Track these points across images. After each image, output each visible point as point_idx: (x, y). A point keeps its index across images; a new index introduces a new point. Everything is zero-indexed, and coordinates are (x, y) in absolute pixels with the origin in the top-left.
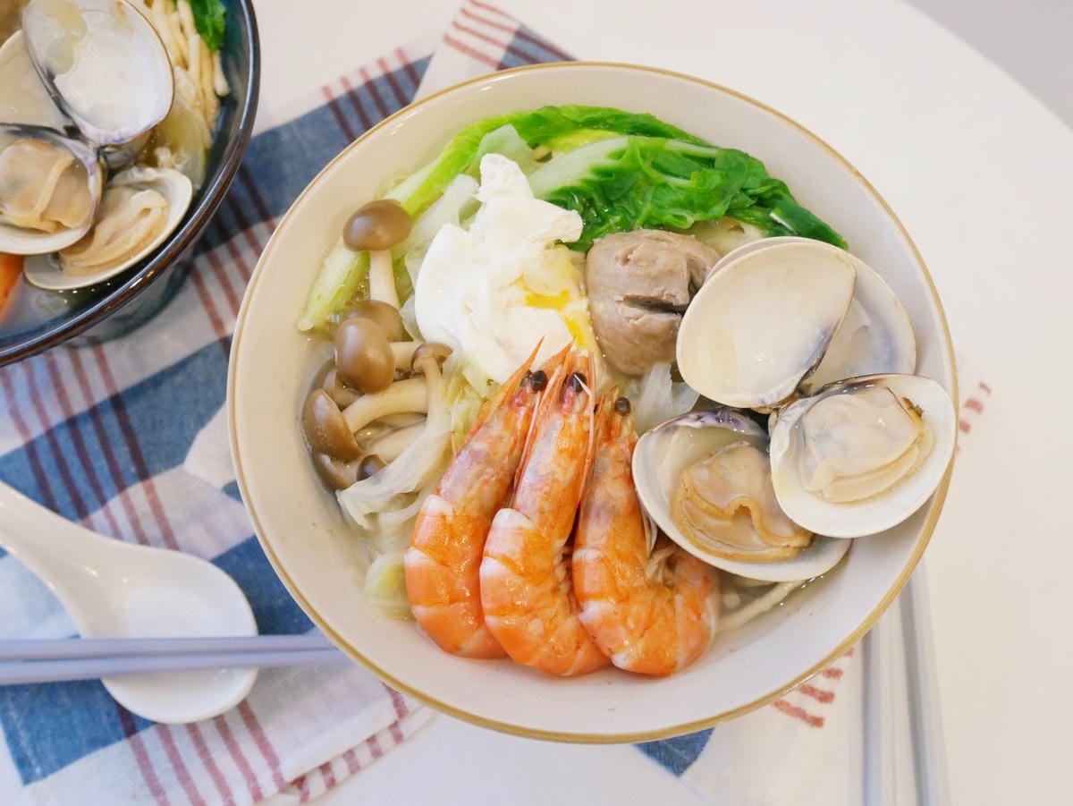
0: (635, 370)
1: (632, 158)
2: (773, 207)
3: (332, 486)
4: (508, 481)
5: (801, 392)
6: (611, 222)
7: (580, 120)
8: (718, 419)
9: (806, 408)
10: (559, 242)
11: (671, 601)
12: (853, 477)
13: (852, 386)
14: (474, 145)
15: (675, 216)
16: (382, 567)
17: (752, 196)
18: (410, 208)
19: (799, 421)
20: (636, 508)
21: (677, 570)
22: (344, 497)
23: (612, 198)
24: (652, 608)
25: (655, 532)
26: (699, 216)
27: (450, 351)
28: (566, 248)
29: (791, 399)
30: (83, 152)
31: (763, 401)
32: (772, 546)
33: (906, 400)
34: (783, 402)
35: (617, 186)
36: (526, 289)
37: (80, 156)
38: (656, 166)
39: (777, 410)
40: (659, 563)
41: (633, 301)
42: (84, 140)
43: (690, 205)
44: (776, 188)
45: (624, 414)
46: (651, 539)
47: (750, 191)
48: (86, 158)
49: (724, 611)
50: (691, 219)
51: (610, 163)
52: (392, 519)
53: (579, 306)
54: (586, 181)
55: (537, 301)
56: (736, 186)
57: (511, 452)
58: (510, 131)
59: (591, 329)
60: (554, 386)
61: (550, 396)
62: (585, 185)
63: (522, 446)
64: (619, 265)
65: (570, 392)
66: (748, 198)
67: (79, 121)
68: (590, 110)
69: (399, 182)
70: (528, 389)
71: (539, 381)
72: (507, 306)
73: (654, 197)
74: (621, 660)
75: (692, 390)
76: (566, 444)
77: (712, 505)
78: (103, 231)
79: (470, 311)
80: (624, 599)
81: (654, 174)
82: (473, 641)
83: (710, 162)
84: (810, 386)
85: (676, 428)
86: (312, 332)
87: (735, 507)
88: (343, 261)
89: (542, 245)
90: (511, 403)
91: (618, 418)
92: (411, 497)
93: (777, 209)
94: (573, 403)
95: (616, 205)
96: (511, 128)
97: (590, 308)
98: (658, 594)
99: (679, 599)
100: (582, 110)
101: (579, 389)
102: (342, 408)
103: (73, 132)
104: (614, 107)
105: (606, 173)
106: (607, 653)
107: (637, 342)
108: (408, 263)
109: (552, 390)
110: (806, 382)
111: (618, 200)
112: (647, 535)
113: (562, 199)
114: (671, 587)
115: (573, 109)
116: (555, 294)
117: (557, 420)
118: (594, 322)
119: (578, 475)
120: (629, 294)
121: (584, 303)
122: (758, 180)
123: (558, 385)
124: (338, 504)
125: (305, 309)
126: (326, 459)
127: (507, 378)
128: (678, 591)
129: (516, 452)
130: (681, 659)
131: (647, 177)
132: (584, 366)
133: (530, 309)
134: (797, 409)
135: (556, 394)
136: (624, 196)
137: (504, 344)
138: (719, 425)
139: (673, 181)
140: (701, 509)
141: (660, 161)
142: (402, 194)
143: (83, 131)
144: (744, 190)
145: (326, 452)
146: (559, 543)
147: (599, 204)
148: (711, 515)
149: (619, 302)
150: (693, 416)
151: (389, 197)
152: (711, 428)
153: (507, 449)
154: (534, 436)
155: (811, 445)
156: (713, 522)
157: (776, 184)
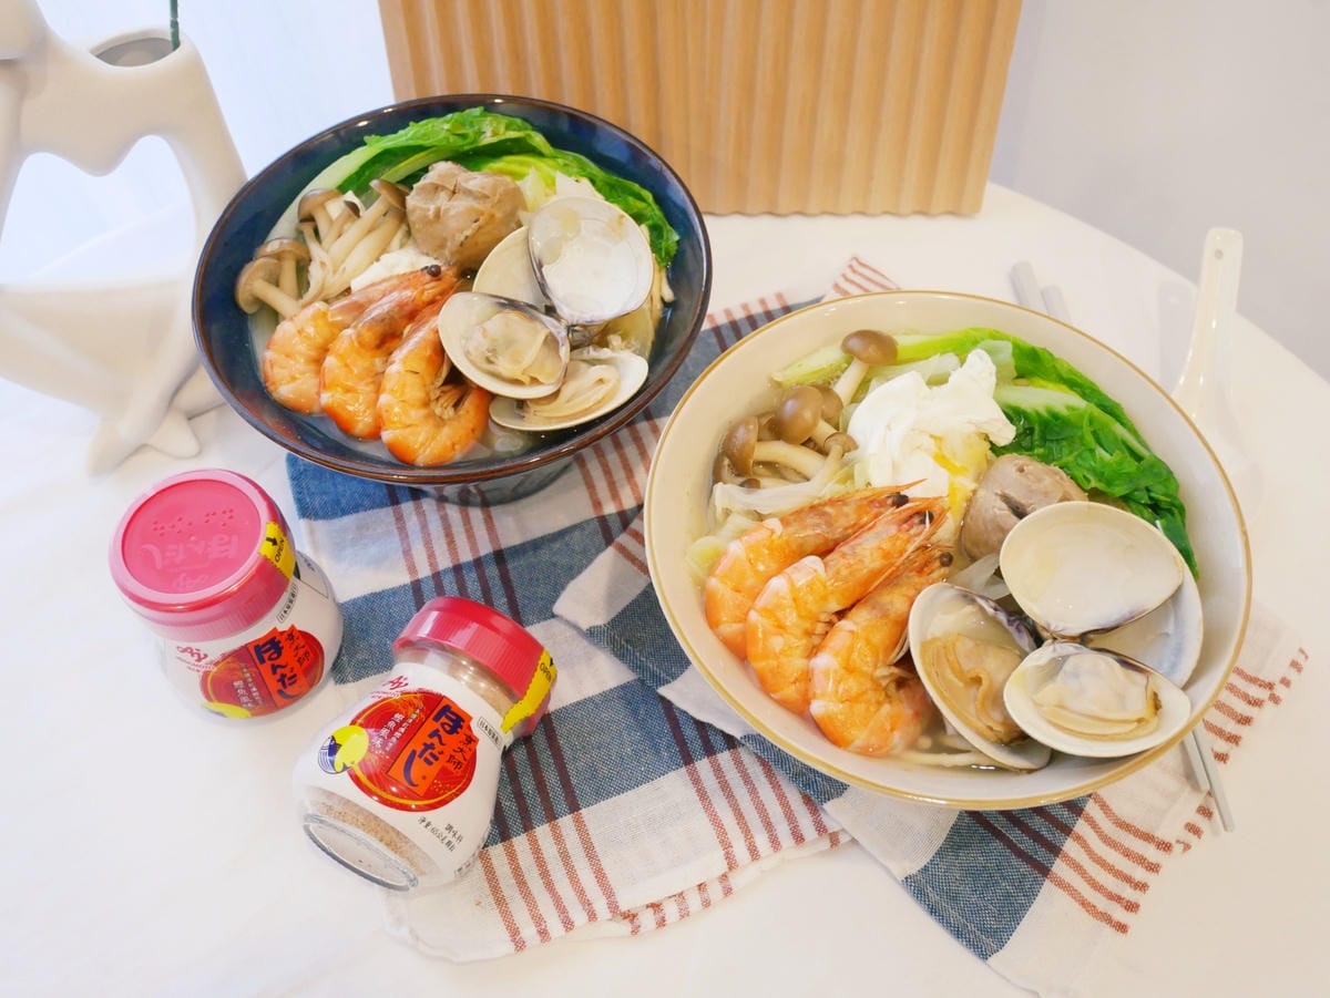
0: (975, 551)
1: (1081, 416)
2: (1161, 518)
3: (717, 477)
4: (831, 544)
5: (1083, 639)
6: (1036, 451)
7: (1065, 375)
8: (1009, 621)
9: (1076, 651)
10: (987, 438)
11: (879, 704)
12: (1072, 712)
13: (1125, 663)
14: (975, 343)
15: (1084, 477)
16: (708, 543)
17: (1151, 498)
18: (902, 354)
19: (1065, 658)
20: (902, 624)
21: (901, 691)
22: (719, 487)
23: (1048, 437)
24: (864, 693)
25: (905, 649)
26: (1101, 486)
27: (856, 447)
28: (989, 446)
29: (1073, 639)
30: (556, 327)
31: (1049, 625)
32: (981, 721)
33: (1155, 695)
34: (1064, 637)
35: (1057, 429)
36: (940, 449)
37: (553, 330)
38: (1094, 433)
39: (1055, 639)
40: (892, 674)
41: (1006, 499)
42: (558, 319)
43: (1100, 476)
44: (1173, 505)
45: (943, 565)
46: (896, 655)
47: (1153, 495)
48: (559, 333)
49: (913, 746)
50: (1094, 483)
51: (1063, 412)
52: (738, 521)
53: (967, 484)
54: (1038, 414)
55: (941, 459)
56: (1144, 483)
57: (846, 529)
58: (1009, 348)
59: (965, 505)
60: (909, 508)
61: (900, 512)
62: (1034, 415)
63: (857, 529)
64: (1014, 469)
65: (916, 520)
66: (1147, 498)
67: (556, 303)
68: (1076, 373)
69: (905, 334)
70: (890, 501)
71: (901, 500)
72: (918, 448)
73: (1080, 455)
74: (817, 708)
75: (1006, 587)
76: (886, 546)
77: (958, 662)
78: (567, 391)
79: (890, 429)
80: (849, 669)
81: (1090, 439)
82: (730, 628)
83: (1138, 458)
84: (1092, 640)
85: (973, 601)
86: (779, 384)
87: (973, 675)
88: (832, 355)
89: (973, 428)
90: (872, 502)
91: (937, 564)
92: (760, 517)
93: (1163, 520)
94: (911, 527)
95: (1047, 444)
96: (1010, 346)
97: (974, 492)
98: (875, 690)
99: (886, 708)
100: (1071, 371)
101: (923, 522)
102: (759, 440)
103: (550, 310)
104: (1097, 384)
105: (1056, 416)
106: (810, 695)
107: (990, 528)
108: (873, 383)
109: (904, 511)
110: (1092, 636)
111: (1052, 441)
112: (897, 650)
113: (1013, 414)
114: (887, 696)
115: (1066, 366)
116: (958, 464)
117: (893, 530)
118: (970, 501)
119: (880, 572)
120: (1007, 492)
121: (973, 486)
122: (1163, 490)
123: (910, 512)
124: (712, 491)
125: (785, 369)
126: (726, 462)
127: (879, 486)
128: (890, 702)
129: (850, 531)
130: (858, 743)
131: (1082, 438)
132: (938, 512)
133: (932, 460)
134: (1069, 648)
135: (904, 515)
136: (1057, 440)
137: (895, 467)
138: (1008, 627)
139: (1100, 452)
140: (948, 660)
141: (1100, 433)
142: (903, 342)
143: (558, 311)
144: (1148, 490)
145: (729, 457)
146: (835, 606)
147: (1036, 437)
148: (953, 669)
149: (996, 494)
150: (993, 604)
151: (895, 337)
152: (999, 623)
153: (846, 525)
154: (870, 528)
155: (1061, 675)
156: (951, 676)
157: (1176, 502)
